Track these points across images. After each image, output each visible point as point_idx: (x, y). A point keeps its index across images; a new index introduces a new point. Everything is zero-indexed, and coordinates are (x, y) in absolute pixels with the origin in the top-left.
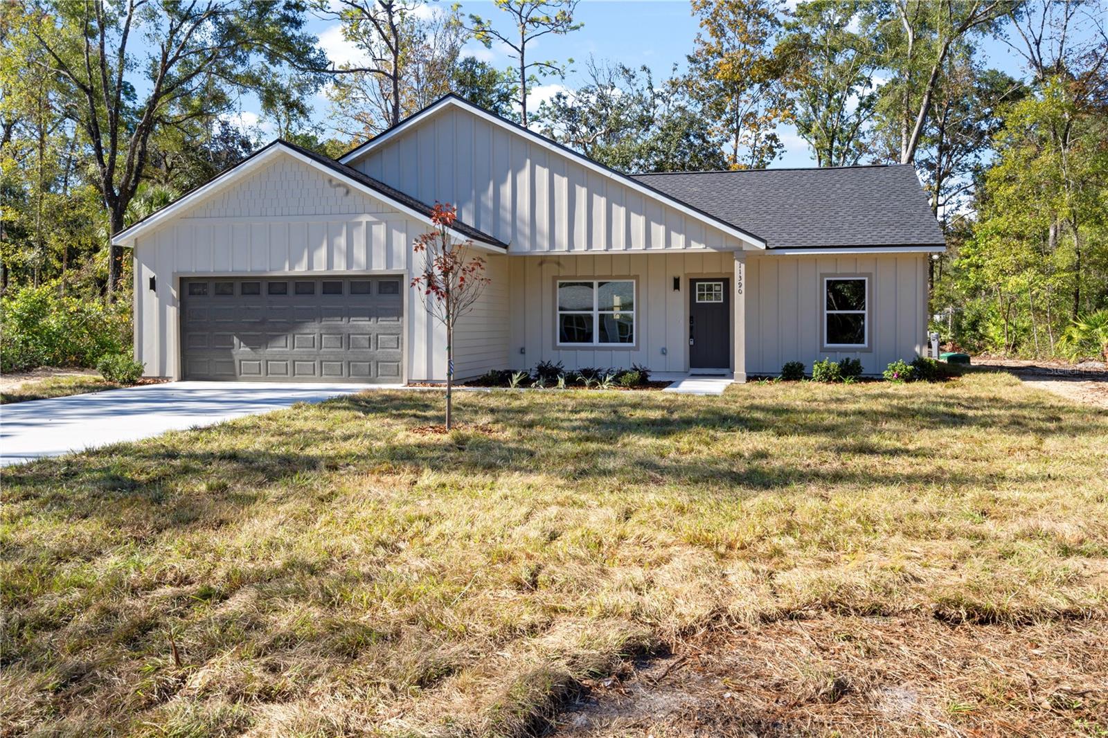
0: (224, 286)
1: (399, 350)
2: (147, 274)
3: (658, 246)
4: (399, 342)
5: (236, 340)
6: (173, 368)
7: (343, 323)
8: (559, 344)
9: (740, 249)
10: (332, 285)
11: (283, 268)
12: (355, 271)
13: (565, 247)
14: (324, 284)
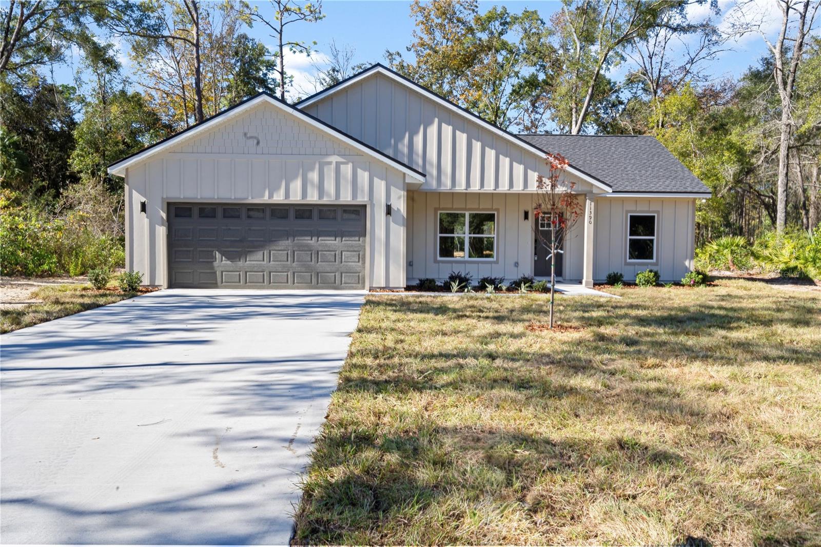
0: (207, 211)
1: (360, 264)
2: (138, 199)
3: (533, 188)
4: (361, 258)
5: (218, 255)
6: (162, 277)
7: (312, 242)
8: (439, 258)
9: (591, 192)
10: (304, 212)
11: (263, 196)
12: (325, 200)
13: (463, 186)
14: (297, 211)
